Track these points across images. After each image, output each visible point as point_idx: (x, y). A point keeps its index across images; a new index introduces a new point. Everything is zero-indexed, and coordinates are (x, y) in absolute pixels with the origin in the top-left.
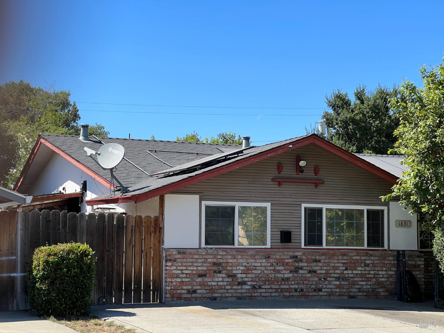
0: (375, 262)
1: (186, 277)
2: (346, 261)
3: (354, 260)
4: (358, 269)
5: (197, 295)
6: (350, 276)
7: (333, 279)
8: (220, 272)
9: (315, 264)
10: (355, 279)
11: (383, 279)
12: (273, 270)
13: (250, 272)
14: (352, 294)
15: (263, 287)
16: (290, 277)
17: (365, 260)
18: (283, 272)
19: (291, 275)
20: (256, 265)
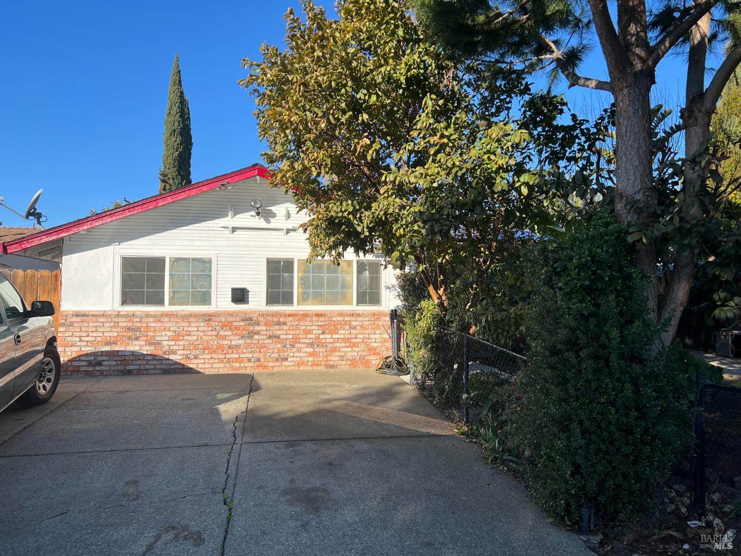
0: (365, 323)
1: (87, 346)
2: (323, 324)
3: (334, 321)
4: (340, 332)
5: (103, 368)
6: (328, 341)
7: (303, 345)
8: (137, 339)
9: (278, 327)
10: (335, 345)
11: (376, 345)
12: (217, 336)
13: (182, 338)
14: (331, 363)
15: (201, 357)
16: (240, 345)
17: (350, 321)
18: (230, 338)
19: (241, 342)
20: (190, 329)
